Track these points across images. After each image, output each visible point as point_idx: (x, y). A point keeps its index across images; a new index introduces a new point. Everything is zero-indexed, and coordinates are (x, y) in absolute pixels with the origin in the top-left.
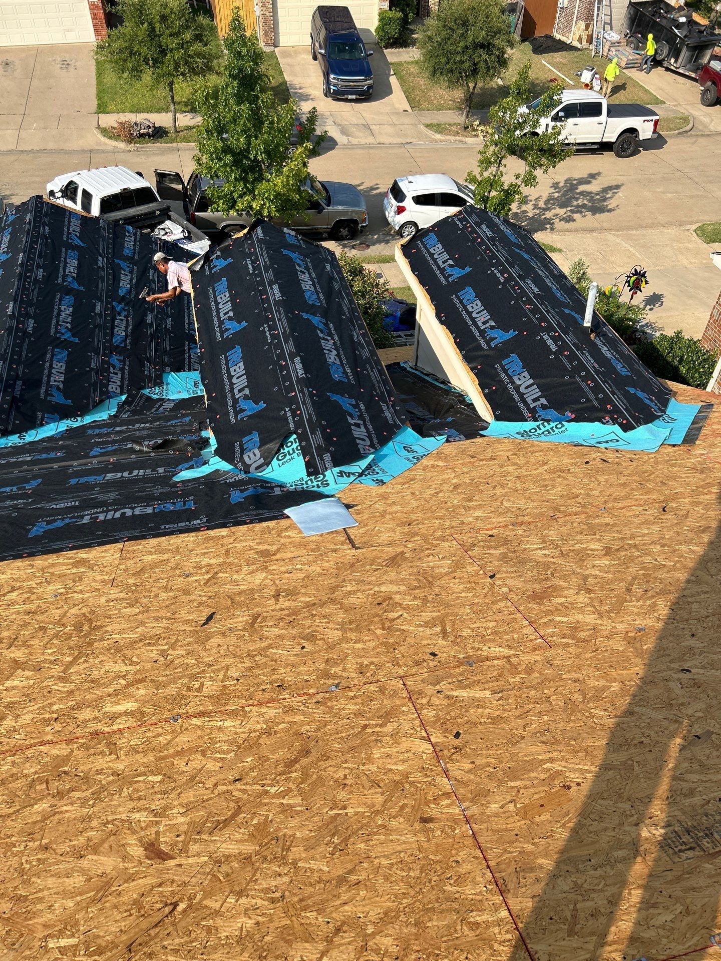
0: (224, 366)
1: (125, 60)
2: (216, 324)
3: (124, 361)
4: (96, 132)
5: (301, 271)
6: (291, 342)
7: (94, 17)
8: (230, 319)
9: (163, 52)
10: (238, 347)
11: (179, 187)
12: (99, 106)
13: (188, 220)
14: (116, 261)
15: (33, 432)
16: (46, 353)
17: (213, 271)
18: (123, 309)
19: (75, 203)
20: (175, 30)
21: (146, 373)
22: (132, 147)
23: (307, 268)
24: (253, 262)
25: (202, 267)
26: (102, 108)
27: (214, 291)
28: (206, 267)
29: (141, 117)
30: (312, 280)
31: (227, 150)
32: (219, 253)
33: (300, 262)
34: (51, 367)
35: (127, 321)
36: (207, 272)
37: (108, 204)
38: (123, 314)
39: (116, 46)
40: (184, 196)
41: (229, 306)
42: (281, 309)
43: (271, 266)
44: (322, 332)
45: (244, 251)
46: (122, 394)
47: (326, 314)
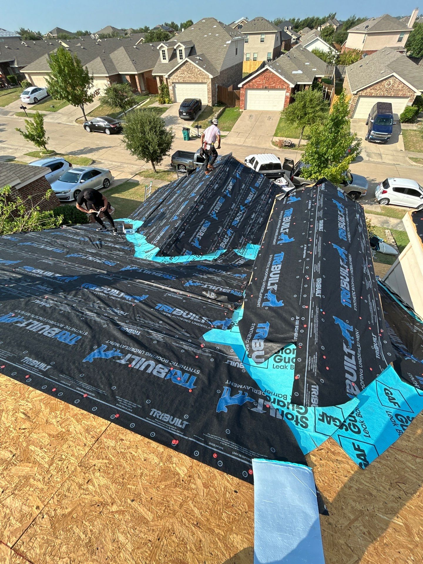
5: (341, 215)
6: (319, 264)
8: (285, 233)
10: (283, 254)
14: (250, 188)
15: (177, 257)
16: (201, 221)
17: (287, 203)
18: (244, 209)
23: (345, 214)
24: (312, 203)
27: (284, 214)
28: (285, 199)
30: (346, 222)
32: (295, 194)
33: (342, 210)
34: (200, 228)
36: (284, 203)
41: (288, 225)
42: (320, 238)
43: (324, 207)
44: (343, 261)
45: (309, 195)
47: (349, 248)
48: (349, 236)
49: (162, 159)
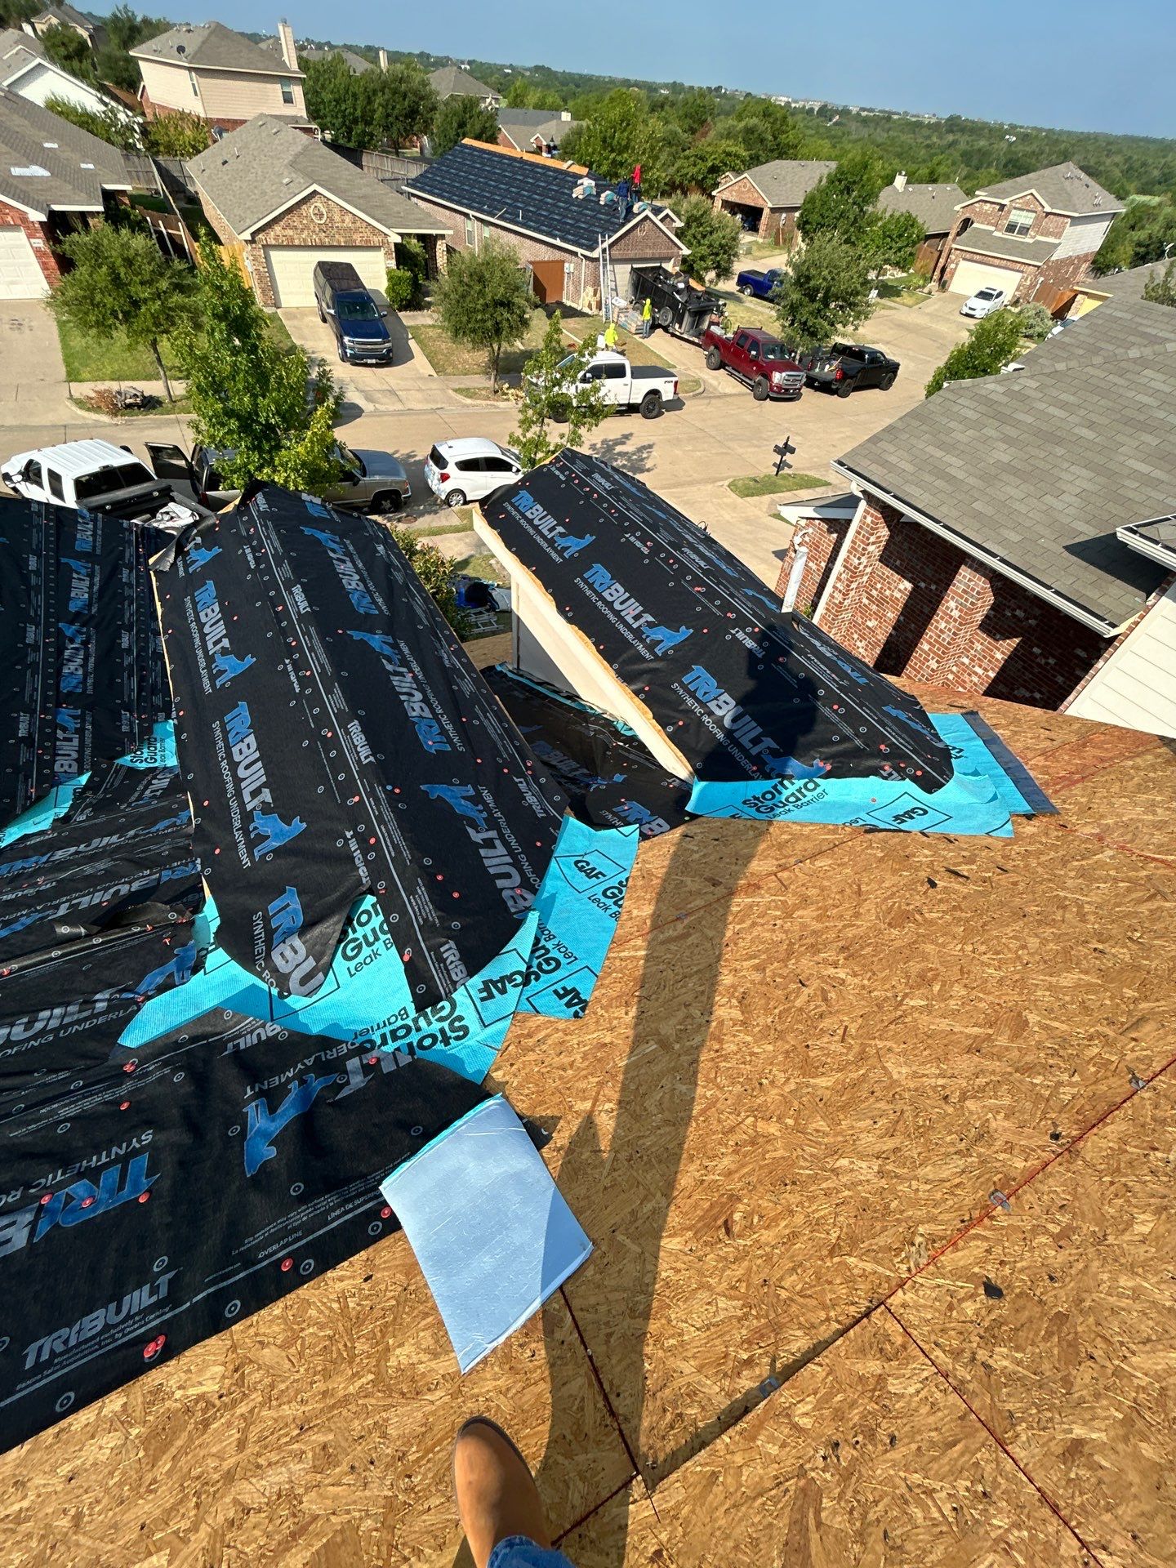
0: (221, 744)
1: (86, 313)
2: (202, 663)
3: (82, 718)
4: (68, 403)
5: (338, 559)
6: (337, 690)
7: (45, 267)
8: (224, 652)
9: (136, 304)
10: (243, 704)
11: (182, 463)
12: (69, 374)
13: (200, 502)
17: (191, 570)
18: (78, 632)
19: (40, 485)
20: (147, 277)
21: (125, 729)
22: (119, 420)
23: (347, 554)
24: (254, 550)
25: (174, 565)
26: (73, 376)
27: (195, 604)
28: (180, 563)
29: (125, 385)
30: (358, 572)
31: (230, 413)
32: (199, 540)
33: (335, 546)
35: (87, 649)
36: (181, 573)
37: (85, 487)
38: (78, 640)
39: (70, 293)
40: (190, 474)
41: (221, 629)
42: (312, 630)
43: (286, 552)
45: (238, 533)
46: (81, 773)
47: (390, 627)
48: (380, 601)
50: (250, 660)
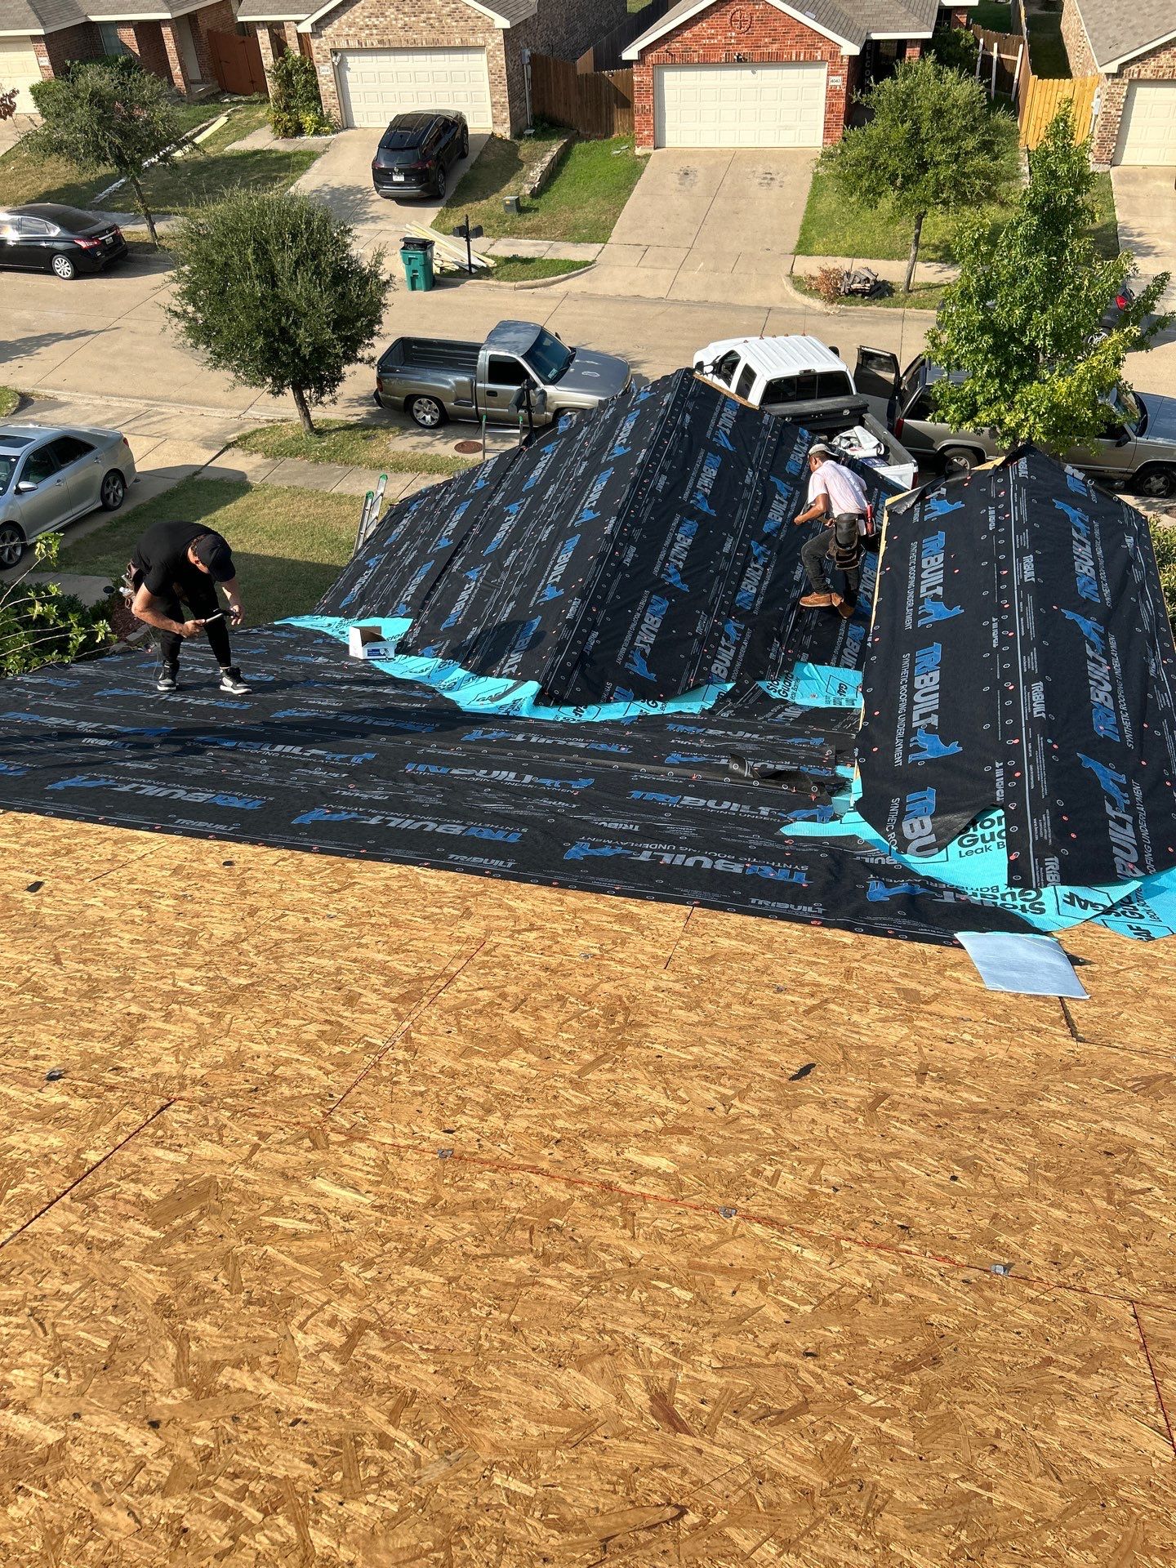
0: (906, 672)
1: (860, 177)
2: (910, 602)
4: (786, 282)
5: (1079, 541)
6: (1034, 654)
7: (830, 109)
8: (936, 598)
9: (923, 167)
10: (938, 646)
11: (890, 377)
12: (800, 244)
14: (772, 479)
15: (594, 709)
16: (640, 598)
17: (927, 518)
18: (763, 553)
19: (729, 384)
20: (953, 134)
21: (772, 656)
22: (833, 308)
23: (1091, 538)
24: (998, 513)
25: (910, 510)
26: (804, 248)
27: (920, 550)
28: (917, 510)
29: (858, 265)
30: (1095, 558)
31: (987, 327)
32: (943, 491)
33: (1081, 526)
34: (641, 621)
35: (765, 572)
36: (916, 518)
37: (778, 390)
38: (762, 560)
40: (894, 393)
41: (939, 577)
42: (1030, 598)
43: (1029, 525)
44: (1093, 647)
45: (987, 495)
46: (728, 681)
47: (1107, 619)
48: (1107, 592)
49: (341, 379)
50: (958, 610)
